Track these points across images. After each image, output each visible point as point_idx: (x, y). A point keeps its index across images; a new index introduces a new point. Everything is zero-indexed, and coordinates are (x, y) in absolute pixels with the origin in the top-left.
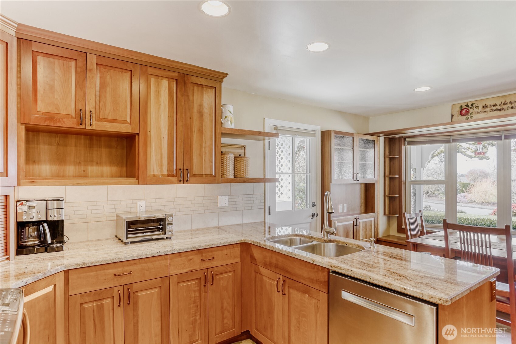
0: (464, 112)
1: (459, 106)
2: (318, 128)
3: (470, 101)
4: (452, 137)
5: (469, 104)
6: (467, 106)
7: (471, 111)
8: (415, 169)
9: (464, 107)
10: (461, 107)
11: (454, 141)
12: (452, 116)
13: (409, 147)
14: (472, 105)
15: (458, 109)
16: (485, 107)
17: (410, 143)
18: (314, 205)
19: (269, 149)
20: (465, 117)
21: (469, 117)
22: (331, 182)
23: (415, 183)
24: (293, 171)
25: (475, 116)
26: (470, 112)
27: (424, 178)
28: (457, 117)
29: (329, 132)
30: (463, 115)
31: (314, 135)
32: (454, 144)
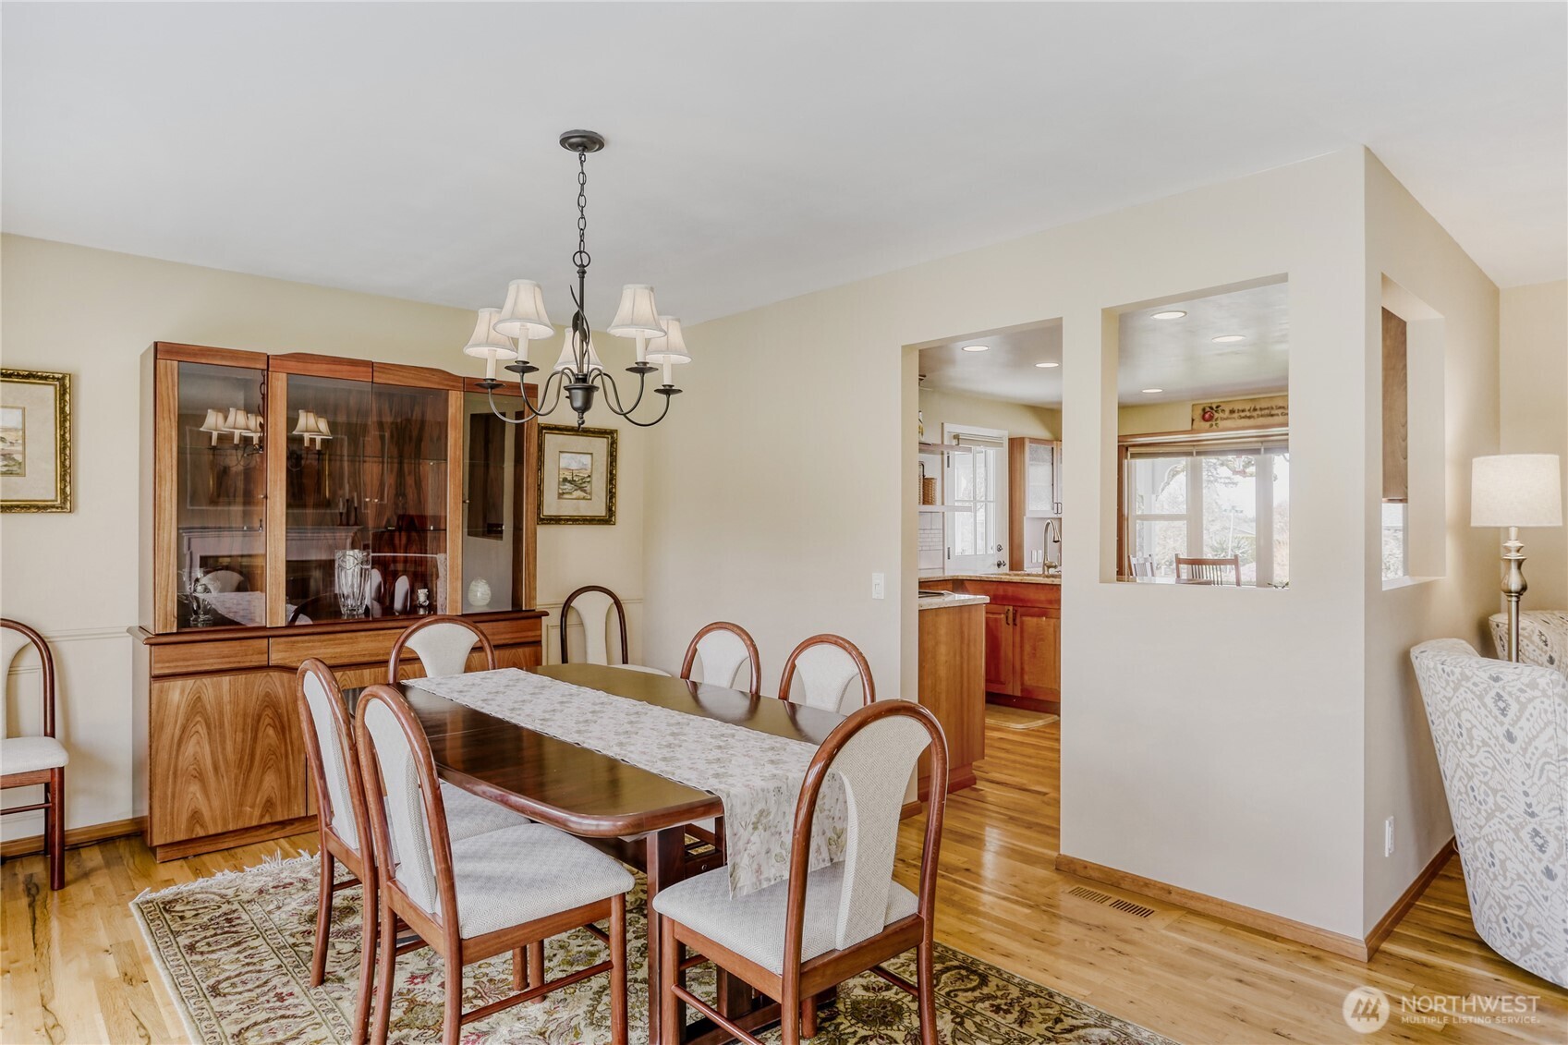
0: (1207, 416)
1: (1202, 407)
2: (1004, 434)
3: (1215, 401)
4: (1196, 448)
5: (1214, 407)
6: (1211, 408)
7: (1216, 415)
8: (1142, 497)
9: (1208, 409)
10: (1204, 409)
11: (1199, 453)
12: (1193, 420)
13: (1133, 461)
14: (1217, 407)
15: (1199, 412)
16: (1232, 412)
17: (1134, 456)
18: (999, 549)
19: (948, 466)
20: (1208, 424)
21: (1214, 423)
22: (1024, 515)
23: (1144, 518)
24: (975, 498)
25: (1222, 424)
26: (1215, 417)
27: (1156, 511)
28: (1200, 424)
29: (1022, 440)
30: (1207, 421)
31: (1000, 445)
32: (1199, 458)
